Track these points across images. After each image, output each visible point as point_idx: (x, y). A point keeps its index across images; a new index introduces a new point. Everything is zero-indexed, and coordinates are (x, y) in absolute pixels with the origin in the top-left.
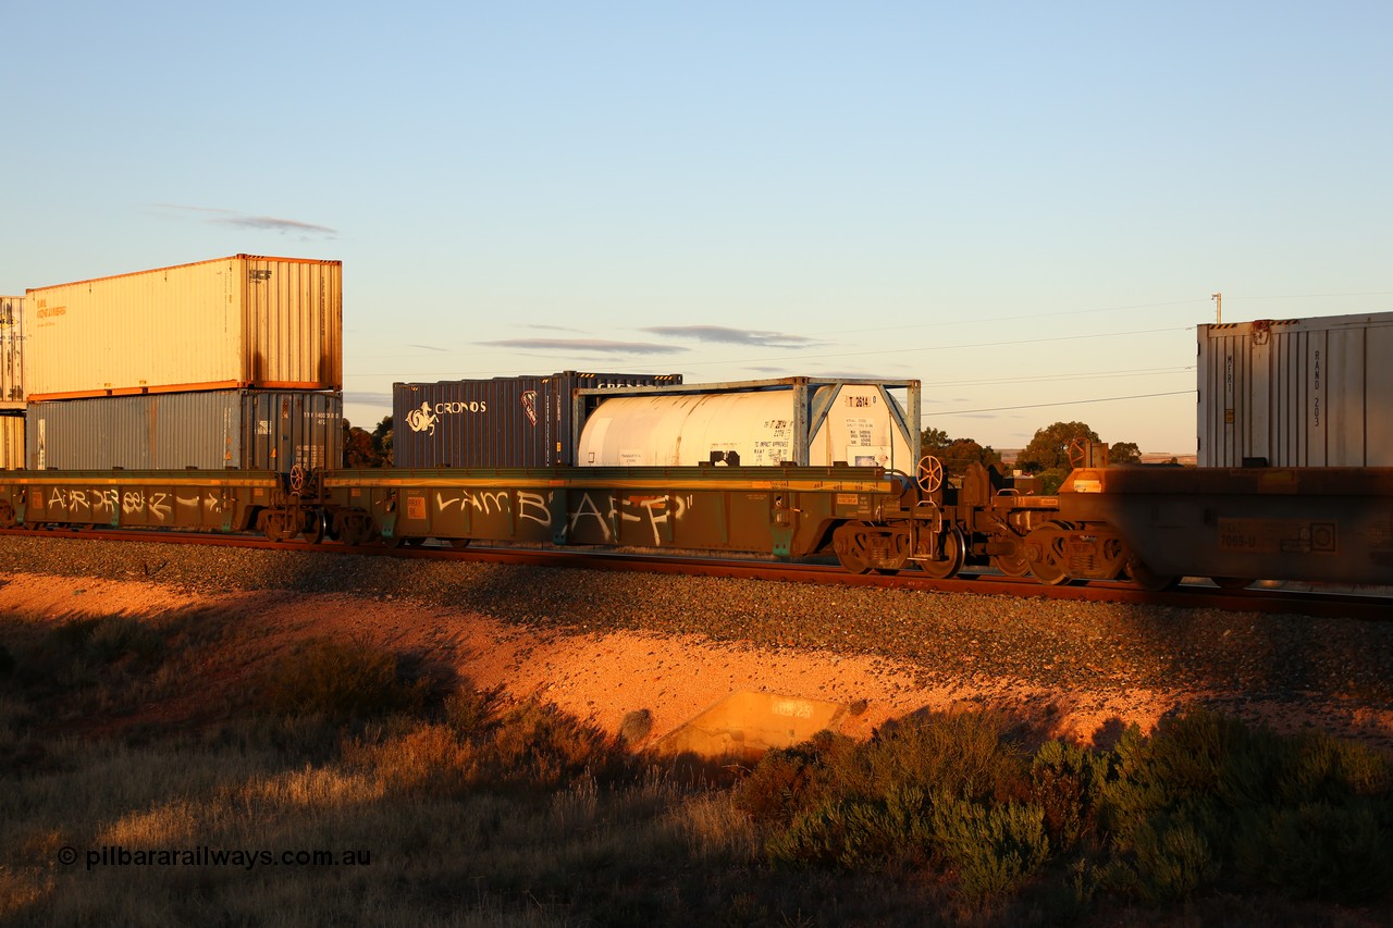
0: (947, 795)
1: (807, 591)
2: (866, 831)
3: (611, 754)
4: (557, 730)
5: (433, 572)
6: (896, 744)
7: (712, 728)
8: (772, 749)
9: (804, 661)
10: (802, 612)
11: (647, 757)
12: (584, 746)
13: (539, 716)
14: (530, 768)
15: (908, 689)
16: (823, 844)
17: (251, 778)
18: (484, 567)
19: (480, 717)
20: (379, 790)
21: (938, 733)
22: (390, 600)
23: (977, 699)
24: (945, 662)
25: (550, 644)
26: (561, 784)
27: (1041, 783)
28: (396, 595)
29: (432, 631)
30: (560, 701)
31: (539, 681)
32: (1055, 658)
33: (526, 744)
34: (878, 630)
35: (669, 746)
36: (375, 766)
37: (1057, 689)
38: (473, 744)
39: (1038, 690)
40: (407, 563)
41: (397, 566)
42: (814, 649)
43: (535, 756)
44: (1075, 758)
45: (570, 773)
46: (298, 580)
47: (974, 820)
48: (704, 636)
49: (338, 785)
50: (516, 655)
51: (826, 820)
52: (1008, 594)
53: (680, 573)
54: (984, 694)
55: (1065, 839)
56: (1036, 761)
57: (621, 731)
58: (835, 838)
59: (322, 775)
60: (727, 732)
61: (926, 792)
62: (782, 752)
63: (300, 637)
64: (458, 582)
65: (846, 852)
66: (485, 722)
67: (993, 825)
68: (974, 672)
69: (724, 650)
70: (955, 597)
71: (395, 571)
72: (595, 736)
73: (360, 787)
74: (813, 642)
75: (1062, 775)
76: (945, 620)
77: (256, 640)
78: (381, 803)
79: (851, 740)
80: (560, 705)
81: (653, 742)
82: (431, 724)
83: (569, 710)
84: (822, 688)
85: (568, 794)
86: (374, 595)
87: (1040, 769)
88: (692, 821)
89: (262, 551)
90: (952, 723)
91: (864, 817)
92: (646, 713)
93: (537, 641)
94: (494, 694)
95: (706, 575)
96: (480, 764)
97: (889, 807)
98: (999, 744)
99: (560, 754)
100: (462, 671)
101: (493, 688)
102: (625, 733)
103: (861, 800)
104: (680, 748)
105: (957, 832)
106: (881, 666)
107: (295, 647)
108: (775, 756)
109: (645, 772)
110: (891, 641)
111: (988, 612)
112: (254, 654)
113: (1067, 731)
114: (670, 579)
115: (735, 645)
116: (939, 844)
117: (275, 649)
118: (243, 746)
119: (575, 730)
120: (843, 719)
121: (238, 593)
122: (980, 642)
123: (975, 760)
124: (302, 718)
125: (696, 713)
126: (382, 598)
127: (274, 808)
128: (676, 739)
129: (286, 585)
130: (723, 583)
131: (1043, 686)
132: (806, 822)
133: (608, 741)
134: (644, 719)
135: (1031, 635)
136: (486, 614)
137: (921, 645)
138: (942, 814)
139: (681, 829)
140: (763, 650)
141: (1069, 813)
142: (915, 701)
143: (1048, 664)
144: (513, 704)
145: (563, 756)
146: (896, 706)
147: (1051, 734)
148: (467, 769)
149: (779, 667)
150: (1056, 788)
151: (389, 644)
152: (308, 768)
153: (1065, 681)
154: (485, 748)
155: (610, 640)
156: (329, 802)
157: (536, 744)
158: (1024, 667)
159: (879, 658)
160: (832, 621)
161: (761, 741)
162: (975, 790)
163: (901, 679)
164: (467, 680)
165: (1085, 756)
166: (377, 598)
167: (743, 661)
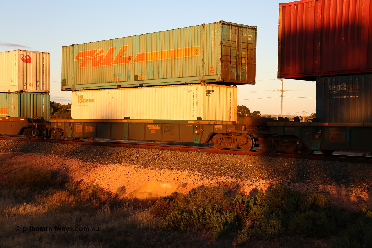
0: (210, 210)
1: (170, 152)
2: (187, 220)
3: (114, 199)
4: (98, 192)
5: (62, 147)
6: (196, 195)
7: (143, 191)
8: (161, 197)
9: (169, 172)
10: (168, 158)
11: (124, 200)
12: (106, 197)
13: (93, 188)
14: (91, 203)
15: (198, 180)
16: (175, 224)
17: (8, 207)
18: (77, 146)
19: (76, 189)
20: (46, 210)
21: (208, 192)
22: (49, 155)
23: (217, 183)
24: (208, 172)
25: (96, 167)
26: (100, 207)
27: (236, 206)
28: (51, 154)
29: (61, 164)
30: (99, 184)
31: (93, 178)
32: (239, 171)
33: (89, 196)
34: (190, 164)
35: (130, 196)
36: (45, 203)
37: (239, 180)
38: (74, 196)
39: (234, 180)
40: (54, 144)
41: (51, 145)
42: (172, 169)
43: (92, 200)
44: (245, 199)
45: (102, 204)
46: (21, 149)
47: (217, 217)
48: (140, 165)
49: (34, 209)
50: (86, 171)
51: (176, 217)
52: (226, 153)
53: (134, 148)
54: (219, 181)
55: (242, 222)
56: (234, 200)
57: (117, 192)
58: (178, 222)
59: (29, 206)
60: (147, 192)
61: (204, 209)
62: (163, 198)
63: (22, 166)
64: (69, 150)
65: (181, 226)
66: (77, 190)
67: (222, 218)
68: (216, 175)
69: (146, 169)
70: (211, 154)
71: (50, 147)
72: (109, 194)
73: (40, 209)
74: (172, 167)
75: (241, 204)
76: (209, 161)
77: (8, 167)
78: (47, 214)
79: (183, 194)
80: (99, 185)
81: (126, 195)
82: (62, 191)
83: (102, 186)
84: (174, 180)
85: (102, 211)
86: (44, 154)
87: (235, 202)
88: (138, 218)
89: (10, 141)
90: (212, 190)
91: (187, 216)
92: (124, 187)
93: (92, 167)
94: (80, 182)
95: (141, 148)
96: (76, 202)
97: (194, 213)
98: (224, 195)
99: (99, 199)
100: (70, 175)
101: (79, 180)
102: (118, 193)
103: (186, 211)
104: (134, 197)
105: (212, 220)
106: (191, 174)
107: (21, 169)
108: (162, 199)
109: (124, 204)
110: (193, 167)
111: (220, 158)
112: (8, 171)
113: (242, 192)
114: (131, 149)
115: (149, 168)
116: (207, 223)
117: (14, 169)
118: (5, 198)
119: (103, 192)
120: (180, 189)
121: (3, 153)
122: (218, 167)
123: (217, 200)
124: (23, 189)
125: (138, 187)
126: (47, 154)
127: (14, 216)
128: (132, 194)
129: (18, 151)
130: (146, 150)
131: (236, 179)
132: (170, 218)
133: (113, 195)
134: (123, 189)
135: (232, 165)
136: (77, 159)
137: (202, 168)
138: (208, 215)
139: (134, 220)
140: (157, 169)
141: (243, 214)
142: (200, 183)
143: (237, 173)
144: (85, 185)
145: (100, 200)
146: (195, 185)
147: (238, 192)
148: (72, 204)
149: (162, 174)
150: (240, 207)
151: (49, 168)
152: (25, 204)
153: (242, 178)
154: (77, 197)
155: (113, 166)
156: (31, 214)
157: (92, 196)
158: (230, 174)
159: (190, 171)
160: (177, 161)
161: (157, 195)
162: (217, 208)
163: (196, 177)
164: (72, 178)
165: (248, 198)
166: (45, 154)
167: (151, 172)
